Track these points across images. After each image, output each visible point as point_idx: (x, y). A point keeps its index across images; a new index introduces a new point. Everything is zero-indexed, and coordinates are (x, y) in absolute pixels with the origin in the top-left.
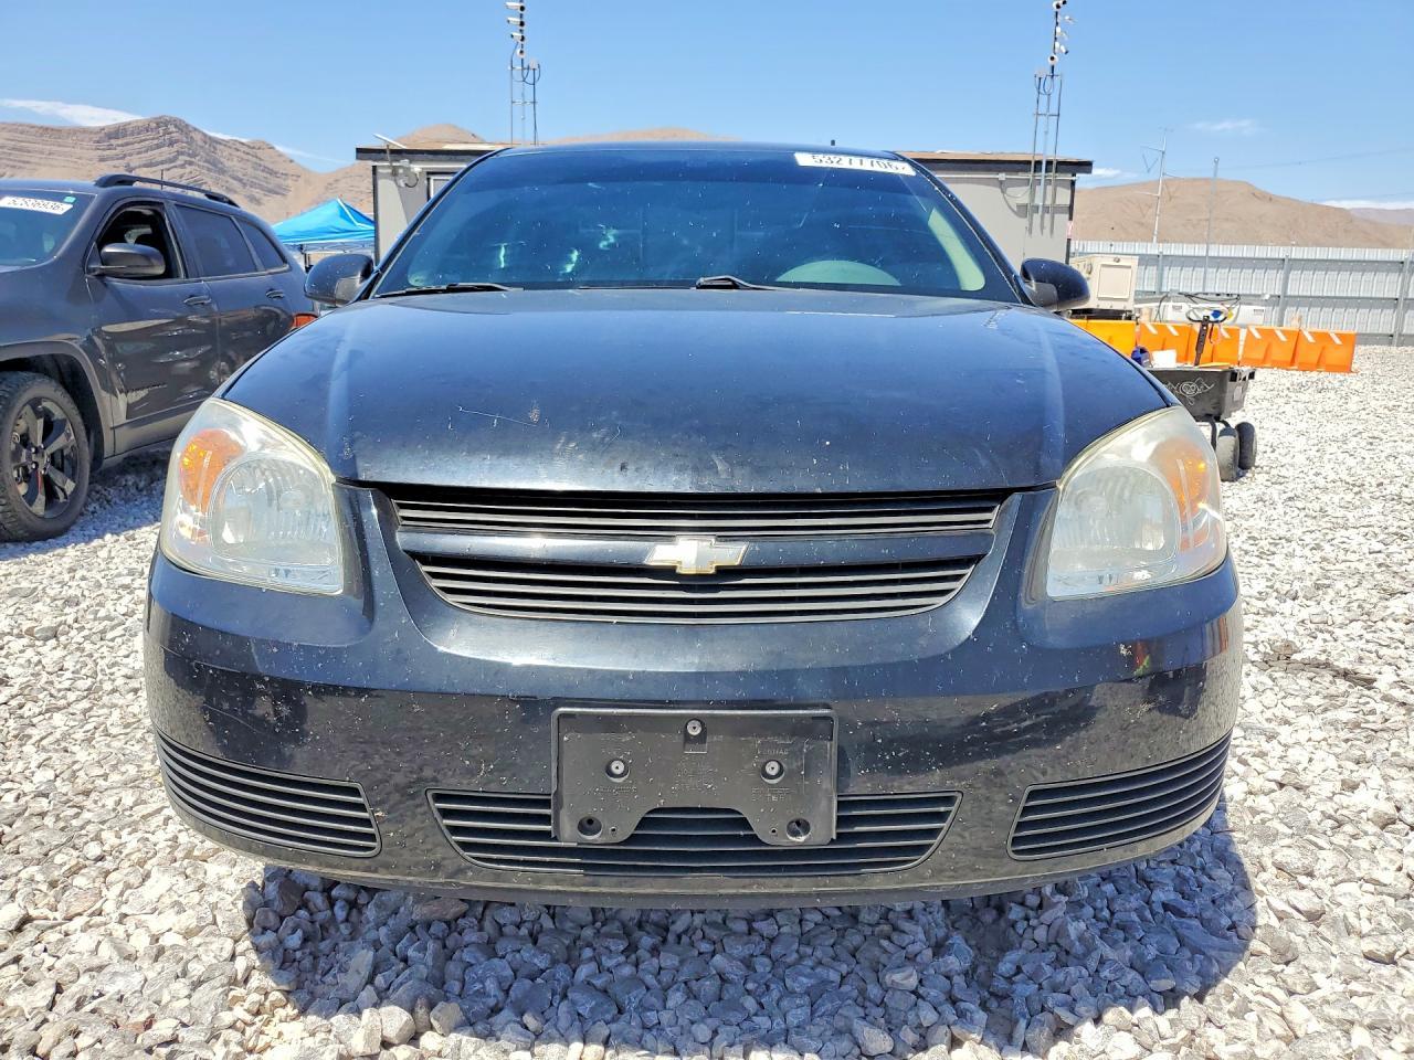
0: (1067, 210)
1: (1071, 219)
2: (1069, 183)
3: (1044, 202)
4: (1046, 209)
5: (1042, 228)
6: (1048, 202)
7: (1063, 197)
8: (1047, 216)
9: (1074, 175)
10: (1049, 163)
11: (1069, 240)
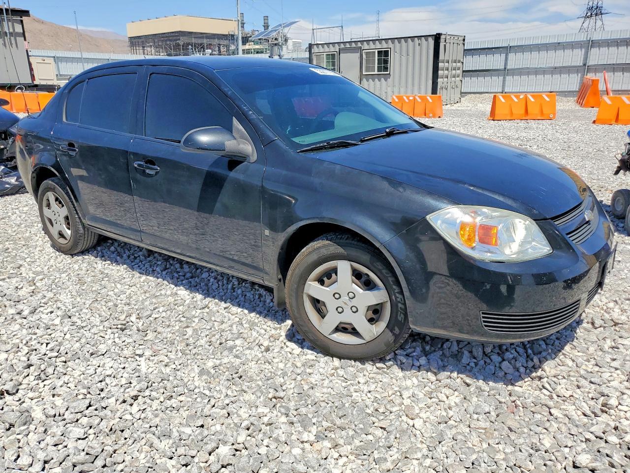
0: (22, 35)
1: (25, 40)
2: (20, 21)
3: (9, 30)
4: (11, 34)
5: (11, 44)
6: (11, 30)
7: (19, 28)
8: (12, 38)
9: (21, 17)
10: (7, 10)
11: (27, 51)
